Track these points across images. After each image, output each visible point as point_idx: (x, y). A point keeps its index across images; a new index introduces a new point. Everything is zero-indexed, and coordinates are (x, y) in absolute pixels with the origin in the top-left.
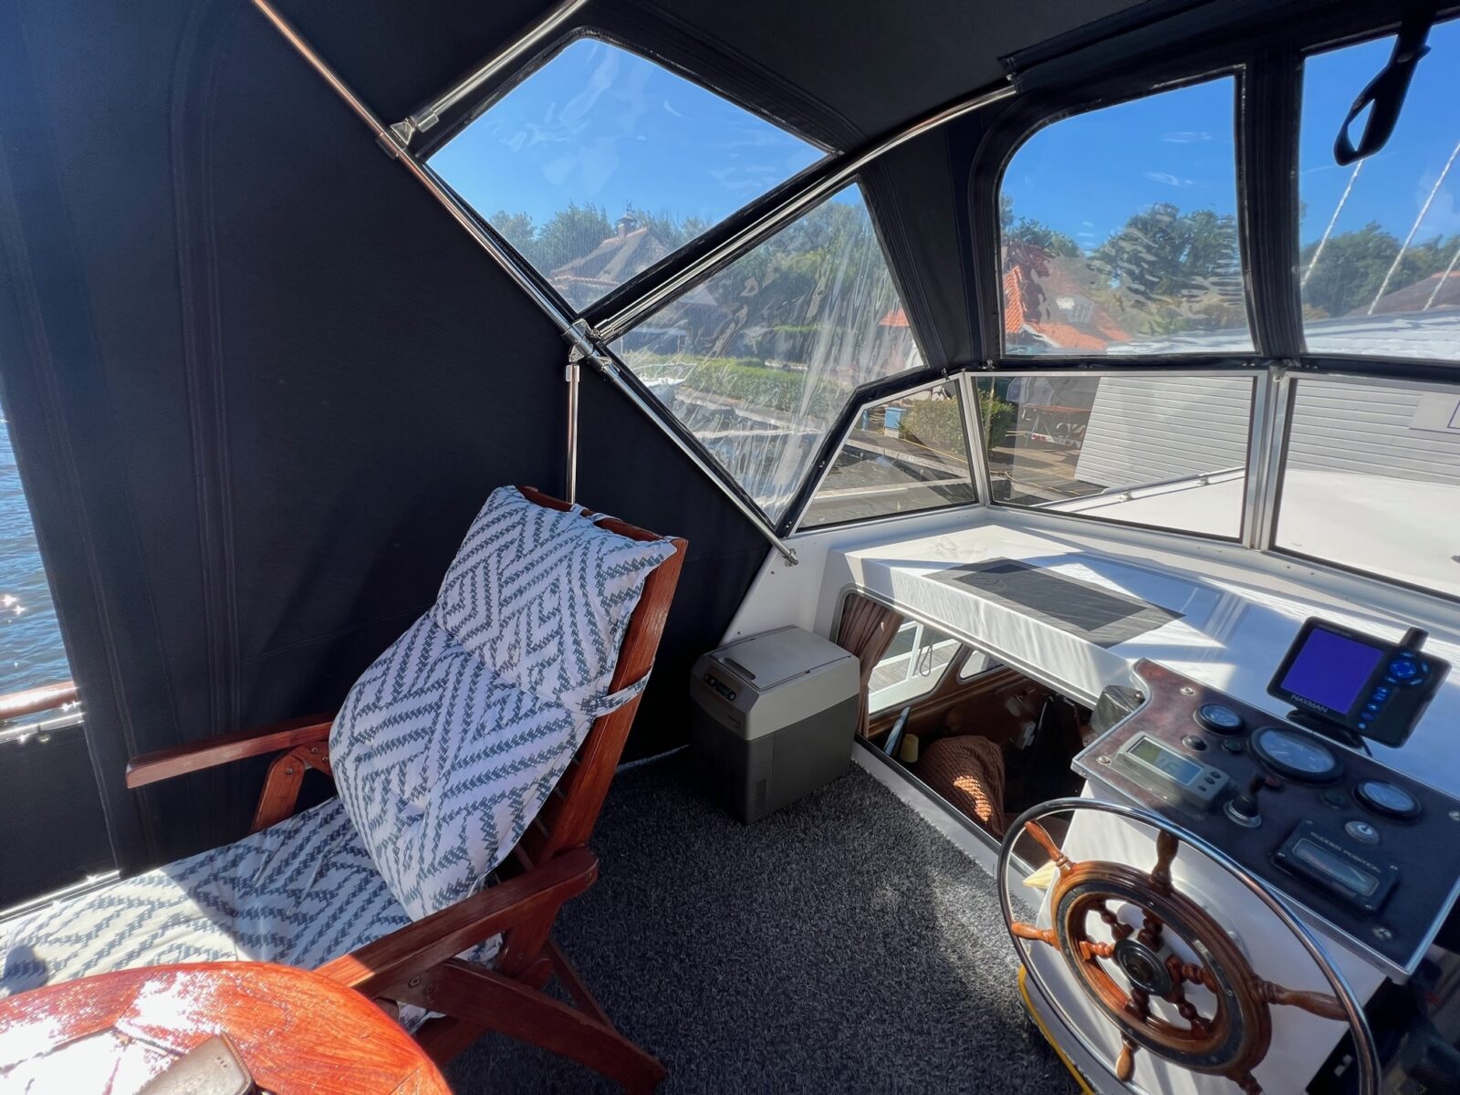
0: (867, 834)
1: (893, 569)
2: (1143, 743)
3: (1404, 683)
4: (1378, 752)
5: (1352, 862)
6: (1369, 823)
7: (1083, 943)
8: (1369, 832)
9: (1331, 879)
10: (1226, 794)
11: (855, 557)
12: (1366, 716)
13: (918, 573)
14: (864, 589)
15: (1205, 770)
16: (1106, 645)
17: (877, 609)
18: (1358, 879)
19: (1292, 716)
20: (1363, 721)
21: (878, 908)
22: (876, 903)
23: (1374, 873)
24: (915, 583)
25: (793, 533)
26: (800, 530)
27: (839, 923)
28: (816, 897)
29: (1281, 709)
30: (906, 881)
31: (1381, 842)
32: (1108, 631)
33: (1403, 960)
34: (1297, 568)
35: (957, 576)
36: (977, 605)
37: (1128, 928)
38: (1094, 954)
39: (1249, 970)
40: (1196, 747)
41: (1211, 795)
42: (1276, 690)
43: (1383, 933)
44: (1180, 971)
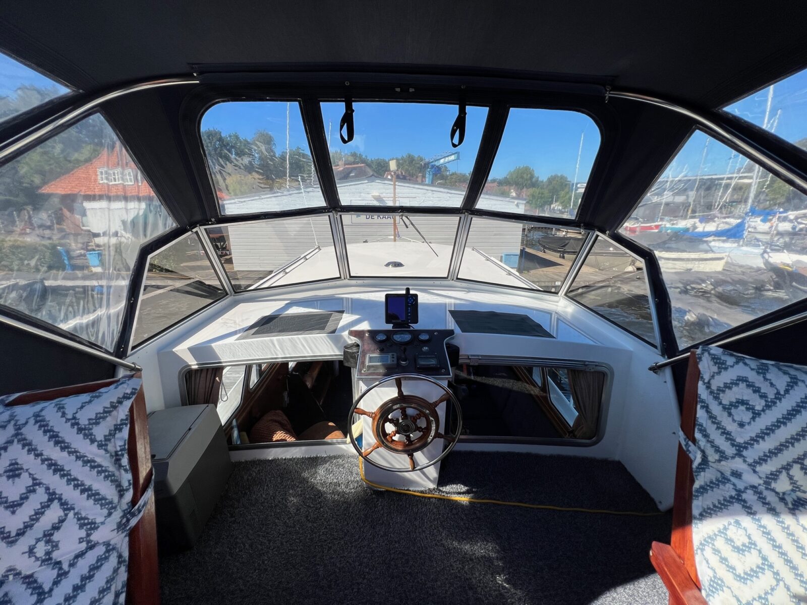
0: (266, 487)
1: (213, 345)
2: (370, 358)
3: (412, 304)
4: (415, 326)
5: (430, 358)
6: (426, 346)
7: (388, 437)
8: (427, 348)
9: (430, 365)
10: (399, 359)
11: (182, 350)
12: (409, 318)
13: (232, 340)
14: (197, 364)
15: (389, 355)
16: (334, 332)
17: (210, 372)
18: (433, 361)
19: (393, 327)
20: (409, 319)
21: (295, 511)
22: (292, 510)
23: (434, 357)
24: (232, 347)
25: (129, 352)
26: (133, 348)
27: (284, 535)
28: (264, 537)
29: (390, 327)
30: (298, 489)
31: (430, 349)
32: (330, 326)
33: (449, 375)
34: (360, 282)
35: (253, 332)
36: (272, 342)
37: (398, 420)
38: (391, 437)
39: (429, 403)
40: (382, 351)
41: (395, 362)
42: (388, 322)
43: (443, 371)
44: (414, 419)
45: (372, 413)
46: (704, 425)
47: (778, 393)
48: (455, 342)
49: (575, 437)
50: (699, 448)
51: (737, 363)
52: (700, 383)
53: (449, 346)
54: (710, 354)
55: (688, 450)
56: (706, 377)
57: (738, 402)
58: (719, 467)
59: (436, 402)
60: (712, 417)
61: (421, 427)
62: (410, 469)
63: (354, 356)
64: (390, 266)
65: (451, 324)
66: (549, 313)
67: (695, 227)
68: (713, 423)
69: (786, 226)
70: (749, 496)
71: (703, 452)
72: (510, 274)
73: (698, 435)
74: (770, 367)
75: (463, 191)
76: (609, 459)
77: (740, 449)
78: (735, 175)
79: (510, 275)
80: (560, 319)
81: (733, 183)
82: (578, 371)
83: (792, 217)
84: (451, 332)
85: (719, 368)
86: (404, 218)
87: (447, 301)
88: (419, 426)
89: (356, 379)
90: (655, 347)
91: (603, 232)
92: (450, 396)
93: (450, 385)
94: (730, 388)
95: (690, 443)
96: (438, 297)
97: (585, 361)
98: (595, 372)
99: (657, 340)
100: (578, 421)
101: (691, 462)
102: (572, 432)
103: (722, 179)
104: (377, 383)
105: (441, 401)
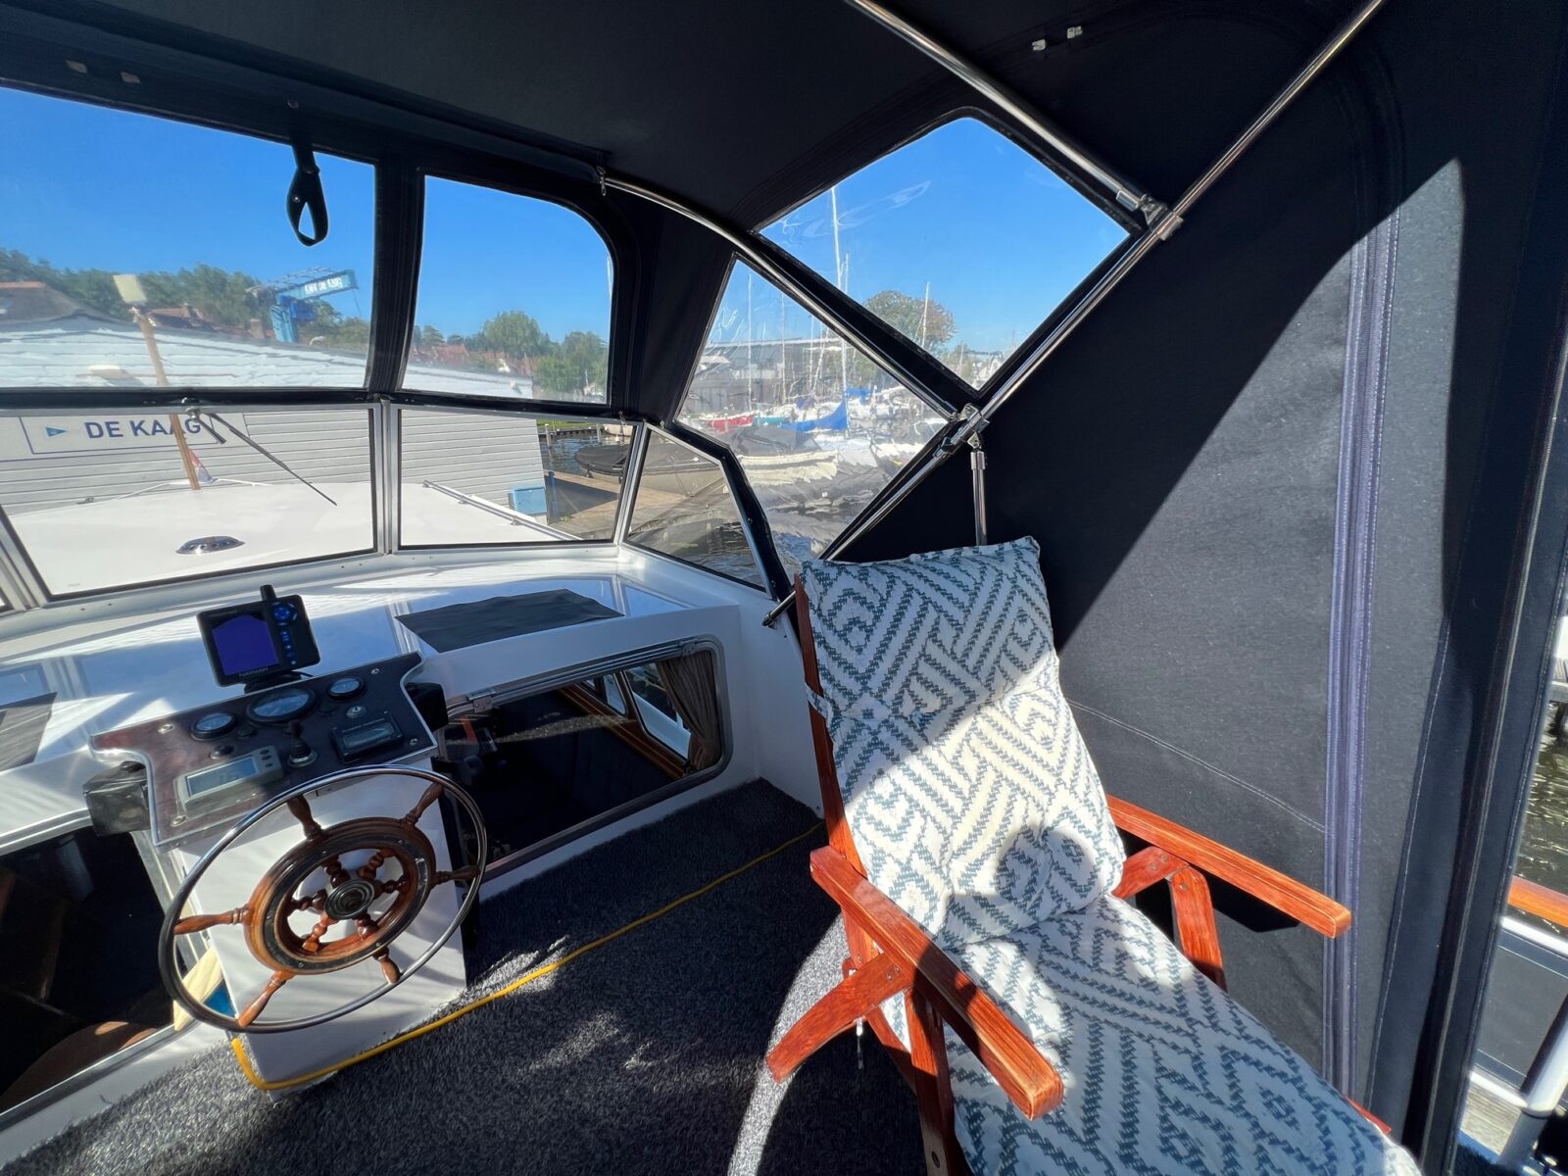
2: (192, 782)
3: (289, 620)
4: (313, 672)
5: (371, 726)
6: (355, 705)
7: (305, 944)
8: (359, 709)
9: (376, 740)
10: (284, 757)
12: (289, 655)
15: (255, 756)
16: (29, 760)
18: (381, 732)
19: (247, 690)
20: (291, 659)
23: (382, 722)
29: (237, 691)
31: (367, 709)
33: (432, 744)
37: (323, 893)
38: (317, 941)
39: (395, 821)
40: (227, 752)
41: (277, 765)
42: (225, 679)
43: (413, 742)
44: (368, 872)
45: (239, 911)
46: (827, 667)
47: (882, 599)
48: (426, 677)
49: (694, 769)
50: (828, 699)
51: (839, 573)
52: (811, 611)
53: (415, 690)
54: (812, 571)
55: (819, 708)
56: (815, 601)
57: (850, 623)
58: (852, 714)
59: (414, 811)
60: (831, 652)
61: (391, 882)
62: (390, 984)
63: (132, 799)
64: (198, 550)
65: (409, 642)
66: (606, 578)
67: (794, 416)
68: (834, 659)
69: (883, 409)
70: (885, 735)
71: (833, 702)
72: (517, 522)
73: (824, 683)
74: (870, 569)
75: (360, 356)
76: (748, 782)
77: (864, 679)
78: (822, 340)
79: (518, 524)
80: (627, 584)
81: (823, 350)
82: (671, 660)
83: (886, 397)
84: (414, 659)
85: (824, 586)
86: (204, 417)
87: (390, 600)
88: (384, 882)
89: (156, 853)
90: (763, 590)
91: (656, 423)
92: (443, 786)
93: (438, 765)
94: (840, 608)
95: (819, 697)
96: (367, 597)
97: (678, 642)
98: (696, 654)
99: (764, 582)
100: (694, 746)
101: (825, 720)
102: (688, 766)
103: (808, 345)
104: (231, 832)
105: (425, 804)
